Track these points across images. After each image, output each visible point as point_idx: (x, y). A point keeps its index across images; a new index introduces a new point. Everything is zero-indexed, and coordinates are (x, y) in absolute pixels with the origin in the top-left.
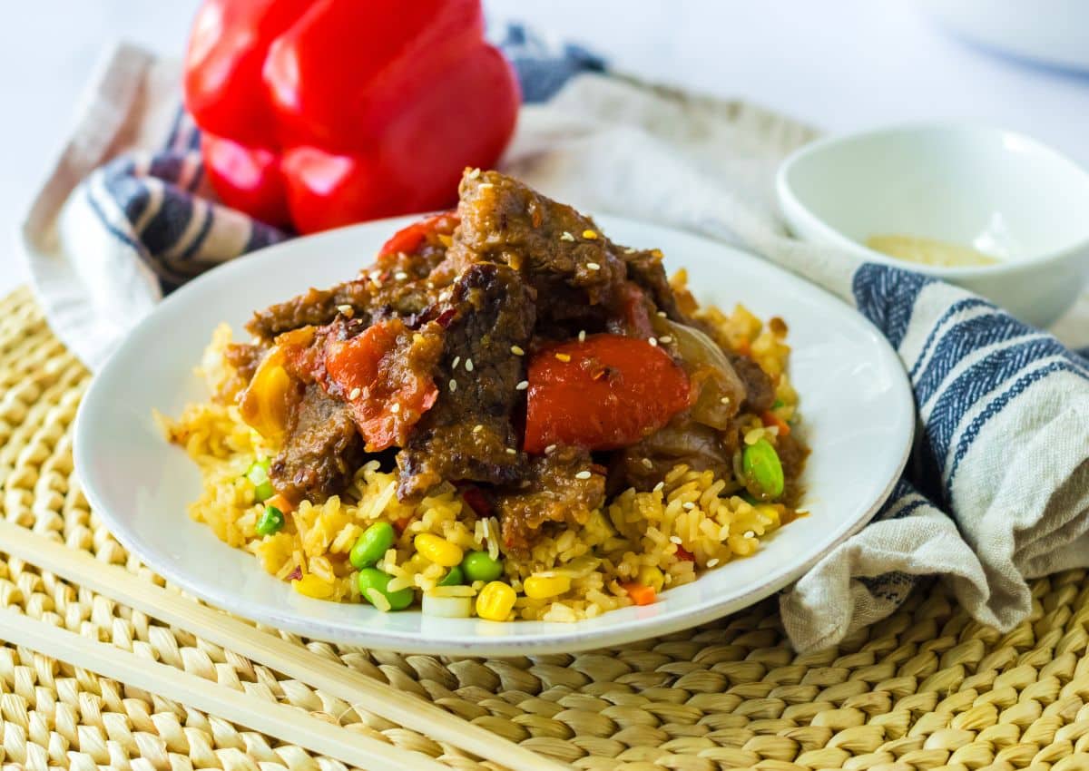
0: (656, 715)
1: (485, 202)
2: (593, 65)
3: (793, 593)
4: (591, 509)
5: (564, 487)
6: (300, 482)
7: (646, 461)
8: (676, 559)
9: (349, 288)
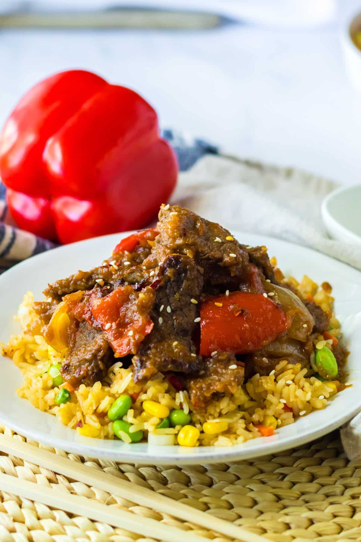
0: (276, 495)
1: (174, 222)
2: (211, 151)
3: (348, 427)
4: (238, 385)
5: (223, 374)
6: (79, 374)
7: (264, 359)
8: (283, 411)
9: (100, 270)
